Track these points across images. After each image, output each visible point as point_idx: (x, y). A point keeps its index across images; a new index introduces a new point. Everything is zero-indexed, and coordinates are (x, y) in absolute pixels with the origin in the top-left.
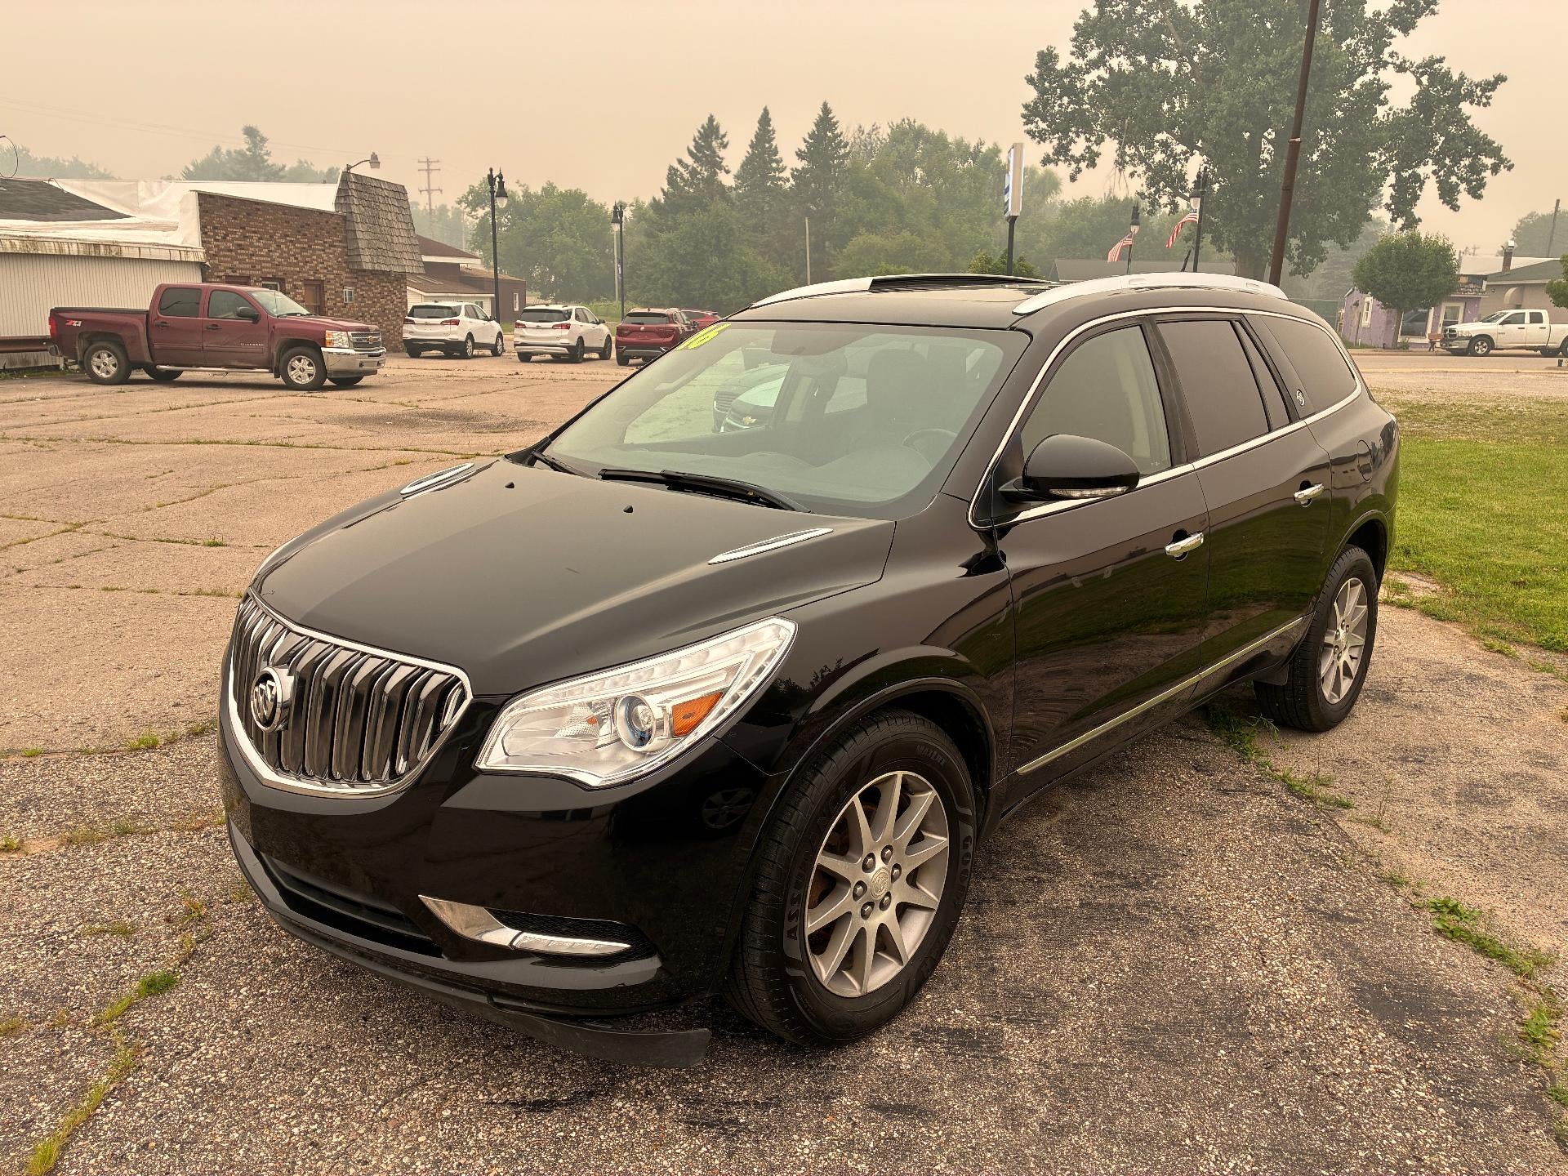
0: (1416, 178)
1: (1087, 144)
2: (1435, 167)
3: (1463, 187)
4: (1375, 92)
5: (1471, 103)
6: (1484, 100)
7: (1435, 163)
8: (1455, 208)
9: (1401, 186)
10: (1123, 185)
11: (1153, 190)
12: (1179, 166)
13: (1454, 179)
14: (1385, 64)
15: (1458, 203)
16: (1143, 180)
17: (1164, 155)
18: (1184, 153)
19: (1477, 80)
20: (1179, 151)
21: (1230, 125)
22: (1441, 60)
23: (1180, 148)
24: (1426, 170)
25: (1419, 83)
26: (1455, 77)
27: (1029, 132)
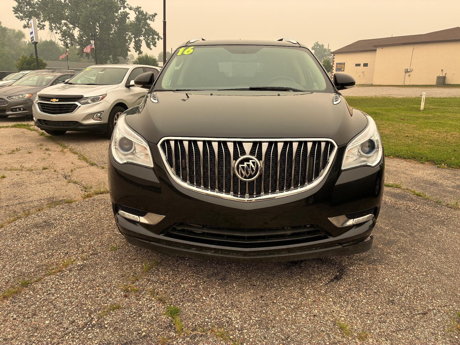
0: (140, 40)
1: (39, 22)
2: (144, 38)
3: (151, 43)
4: (125, 15)
5: (150, 20)
6: (153, 20)
7: (144, 36)
8: (151, 49)
9: (136, 42)
10: (54, 36)
11: (64, 38)
12: (71, 31)
13: (149, 41)
14: (126, 7)
15: (151, 48)
16: (60, 35)
17: (66, 27)
18: (73, 27)
19: (150, 14)
20: (71, 27)
21: (87, 20)
22: (140, 8)
23: (71, 26)
24: (142, 38)
25: (136, 13)
26: (145, 13)
27: (17, 17)
